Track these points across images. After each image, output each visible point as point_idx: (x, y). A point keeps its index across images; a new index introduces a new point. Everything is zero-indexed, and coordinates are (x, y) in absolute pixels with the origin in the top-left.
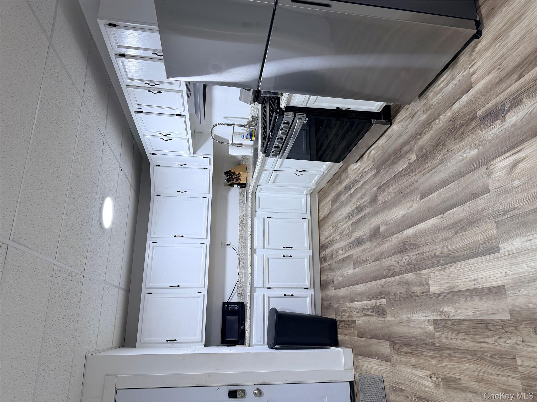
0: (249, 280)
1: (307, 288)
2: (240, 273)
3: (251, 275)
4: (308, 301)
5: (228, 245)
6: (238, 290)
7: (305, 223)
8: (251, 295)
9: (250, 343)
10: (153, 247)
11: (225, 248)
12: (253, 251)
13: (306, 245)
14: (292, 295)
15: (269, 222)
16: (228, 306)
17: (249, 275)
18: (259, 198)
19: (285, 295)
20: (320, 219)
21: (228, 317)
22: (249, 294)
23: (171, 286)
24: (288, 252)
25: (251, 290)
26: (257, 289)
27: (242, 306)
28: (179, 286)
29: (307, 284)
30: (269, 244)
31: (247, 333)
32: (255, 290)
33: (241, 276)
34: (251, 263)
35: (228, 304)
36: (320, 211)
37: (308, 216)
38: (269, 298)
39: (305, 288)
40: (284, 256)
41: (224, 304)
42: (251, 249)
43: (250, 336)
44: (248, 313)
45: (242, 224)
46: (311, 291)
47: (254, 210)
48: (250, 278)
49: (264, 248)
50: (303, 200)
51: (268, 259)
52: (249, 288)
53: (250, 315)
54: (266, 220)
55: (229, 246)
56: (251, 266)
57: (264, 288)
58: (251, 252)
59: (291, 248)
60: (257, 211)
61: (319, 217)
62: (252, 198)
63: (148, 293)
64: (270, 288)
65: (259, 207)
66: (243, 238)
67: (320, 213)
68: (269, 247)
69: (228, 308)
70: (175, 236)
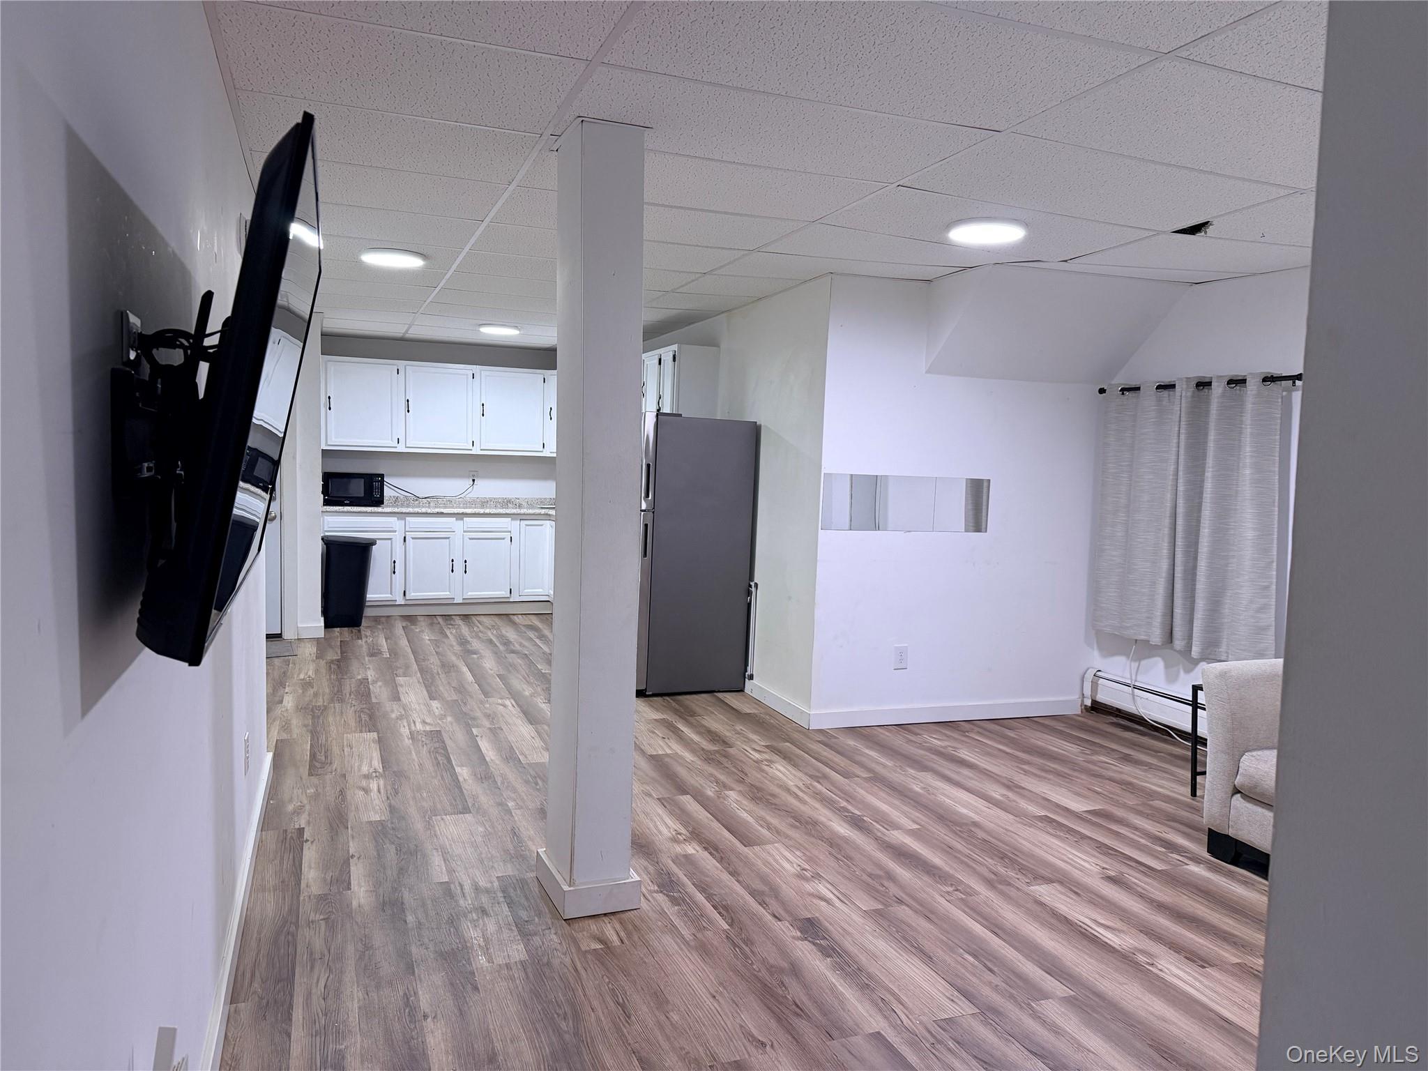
0: (417, 510)
1: (405, 595)
2: (429, 500)
3: (423, 513)
4: (385, 596)
5: (474, 480)
6: (402, 497)
7: (503, 593)
8: (395, 513)
9: (327, 512)
10: (467, 375)
11: (469, 477)
12: (460, 516)
13: (469, 593)
14: (394, 573)
15: (504, 539)
16: (379, 481)
17: (424, 510)
18: (542, 525)
19: (394, 562)
20: (511, 616)
21: (362, 481)
22: (396, 510)
23: (408, 401)
24: (459, 567)
25: (402, 513)
26: (403, 522)
27: (379, 502)
28: (408, 411)
29: (412, 595)
30: (470, 539)
31: (340, 507)
32: (402, 519)
33: (425, 500)
34: (442, 513)
35: (382, 482)
36: (524, 616)
37: (515, 598)
38: (390, 539)
39: (405, 592)
40: (453, 561)
41: (382, 476)
42: (463, 514)
43: (336, 512)
44: (369, 509)
45: (507, 502)
46: (400, 601)
47: (522, 517)
48: (420, 511)
49: (464, 532)
50: (541, 590)
51: (448, 538)
52: (404, 510)
53: (366, 512)
54: (508, 536)
55: (472, 483)
56: (438, 513)
57: (405, 532)
58: (458, 514)
59: (466, 572)
60: (522, 521)
61: (514, 614)
62: (540, 514)
63: (398, 370)
64: (405, 541)
65: (527, 525)
66: (484, 503)
67: (520, 616)
68: (466, 539)
69: (376, 482)
70: (483, 405)
